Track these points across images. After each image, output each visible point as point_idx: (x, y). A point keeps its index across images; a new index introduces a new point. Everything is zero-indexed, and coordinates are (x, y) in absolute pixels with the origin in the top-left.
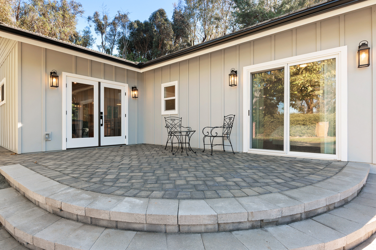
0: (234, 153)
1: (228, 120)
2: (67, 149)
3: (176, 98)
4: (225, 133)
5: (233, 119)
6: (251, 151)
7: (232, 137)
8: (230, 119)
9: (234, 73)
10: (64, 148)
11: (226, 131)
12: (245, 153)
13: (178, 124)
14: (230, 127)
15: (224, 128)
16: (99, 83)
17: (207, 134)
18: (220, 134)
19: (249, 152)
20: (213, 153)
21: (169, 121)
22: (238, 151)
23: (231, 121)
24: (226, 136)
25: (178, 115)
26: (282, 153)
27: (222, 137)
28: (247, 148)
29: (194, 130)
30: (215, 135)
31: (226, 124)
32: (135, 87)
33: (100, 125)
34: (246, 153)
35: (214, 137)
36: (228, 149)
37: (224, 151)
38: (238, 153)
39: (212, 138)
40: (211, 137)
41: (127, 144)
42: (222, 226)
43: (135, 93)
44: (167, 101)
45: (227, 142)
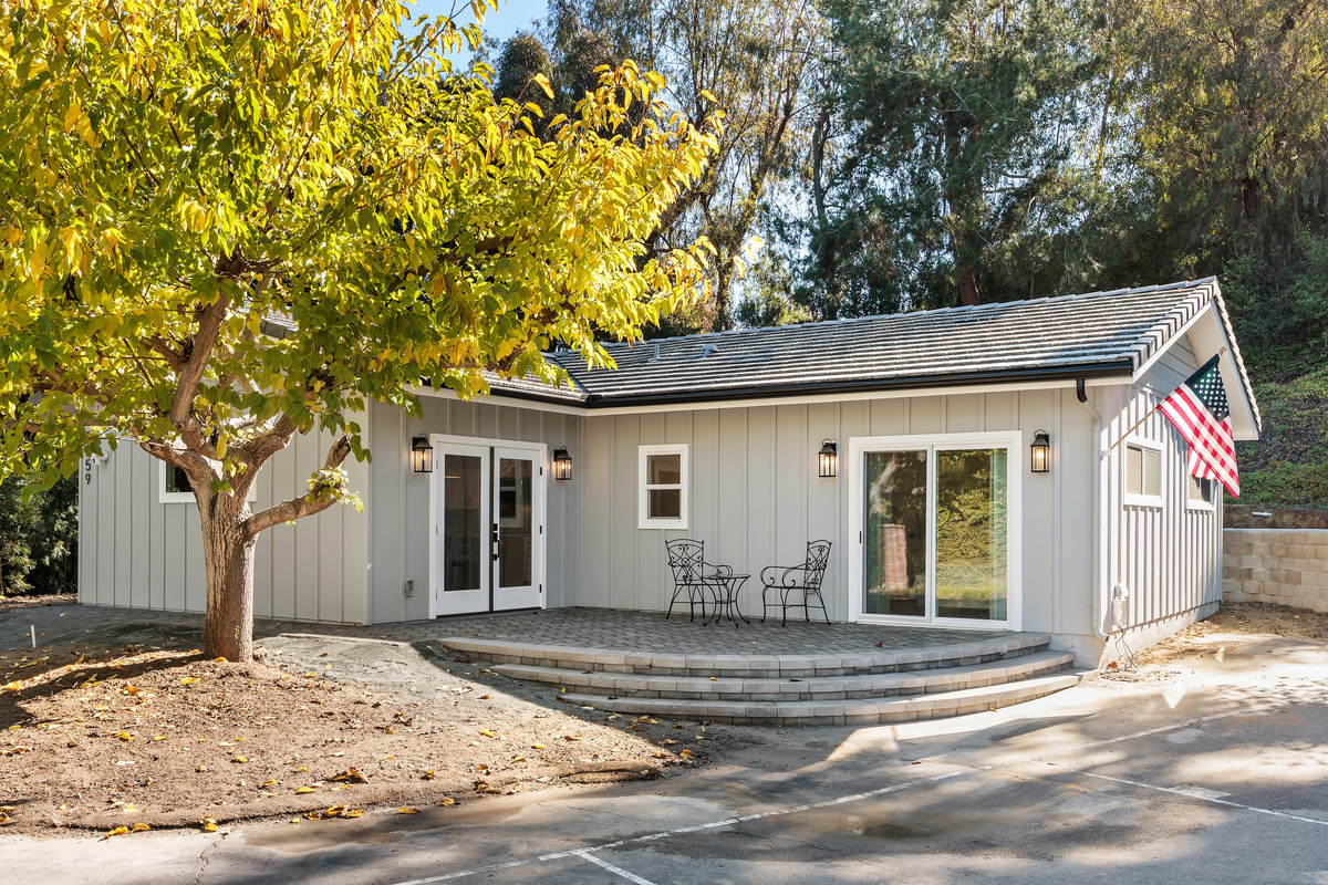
0: (830, 624)
1: (816, 552)
2: (438, 617)
3: (683, 486)
4: (810, 580)
5: (826, 550)
6: (864, 618)
7: (824, 589)
8: (821, 549)
9: (830, 449)
10: (432, 616)
11: (813, 576)
12: (851, 623)
13: (695, 558)
14: (821, 566)
15: (807, 569)
16: (492, 449)
17: (769, 582)
18: (800, 583)
19: (860, 621)
20: (786, 624)
21: (676, 549)
22: (837, 620)
23: (824, 553)
24: (811, 588)
25: (690, 532)
26: (922, 621)
27: (804, 588)
28: (856, 613)
29: (745, 573)
30: (791, 584)
31: (813, 559)
32: (564, 452)
33: (493, 557)
34: (855, 624)
35: (789, 588)
36: (817, 615)
37: (808, 620)
38: (838, 623)
39: (785, 591)
40: (781, 588)
41: (544, 608)
42: (818, 671)
43: (564, 466)
44: (653, 493)
45: (813, 600)
